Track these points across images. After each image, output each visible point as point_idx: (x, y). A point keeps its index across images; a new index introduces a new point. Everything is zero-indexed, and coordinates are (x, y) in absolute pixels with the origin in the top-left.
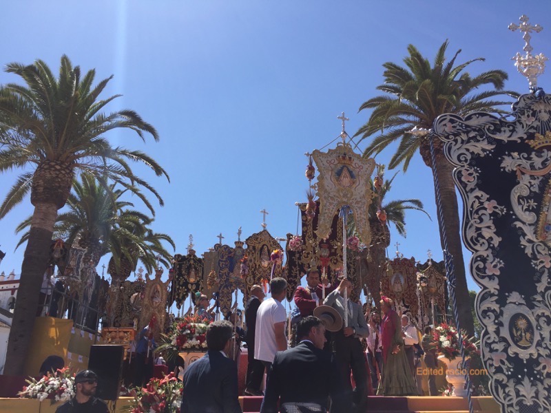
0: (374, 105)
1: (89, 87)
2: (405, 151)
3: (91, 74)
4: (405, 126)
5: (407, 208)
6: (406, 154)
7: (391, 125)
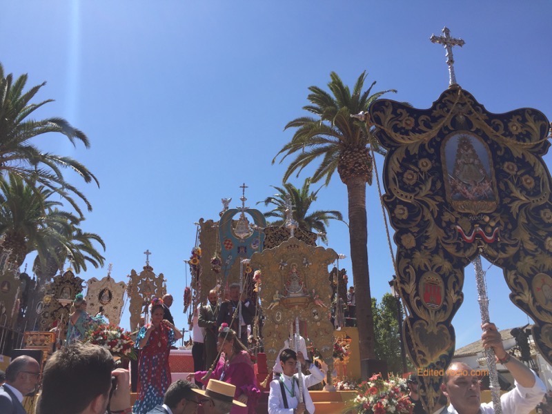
0: (299, 125)
1: (20, 90)
2: (326, 168)
3: (23, 79)
4: (327, 145)
5: (329, 218)
6: (327, 170)
7: (314, 144)
